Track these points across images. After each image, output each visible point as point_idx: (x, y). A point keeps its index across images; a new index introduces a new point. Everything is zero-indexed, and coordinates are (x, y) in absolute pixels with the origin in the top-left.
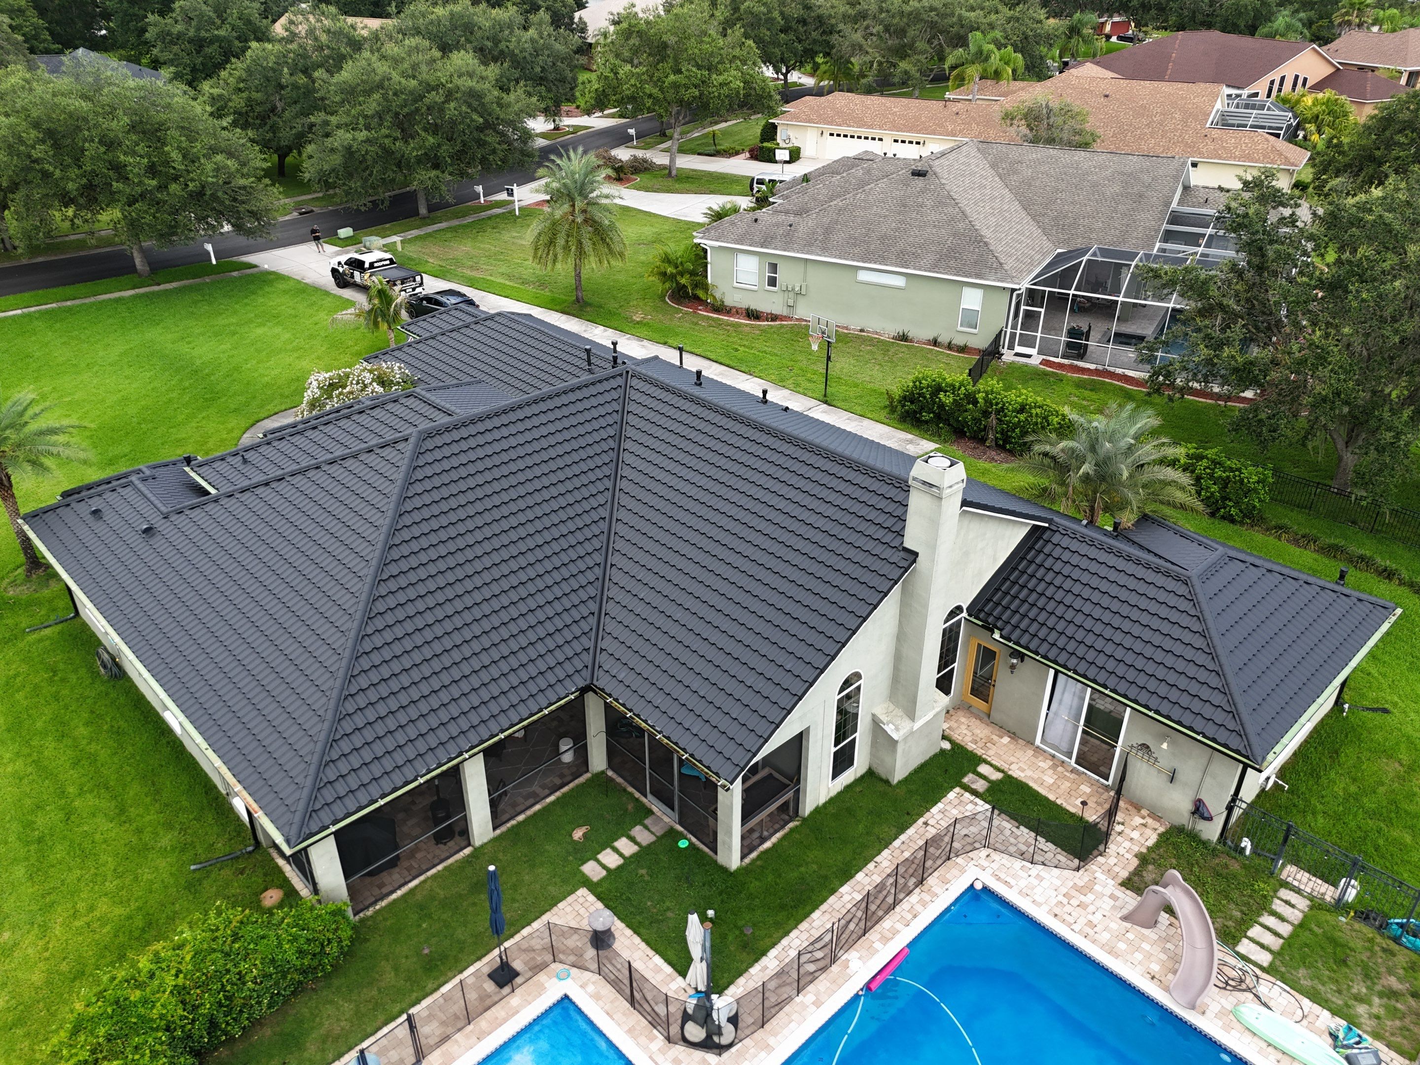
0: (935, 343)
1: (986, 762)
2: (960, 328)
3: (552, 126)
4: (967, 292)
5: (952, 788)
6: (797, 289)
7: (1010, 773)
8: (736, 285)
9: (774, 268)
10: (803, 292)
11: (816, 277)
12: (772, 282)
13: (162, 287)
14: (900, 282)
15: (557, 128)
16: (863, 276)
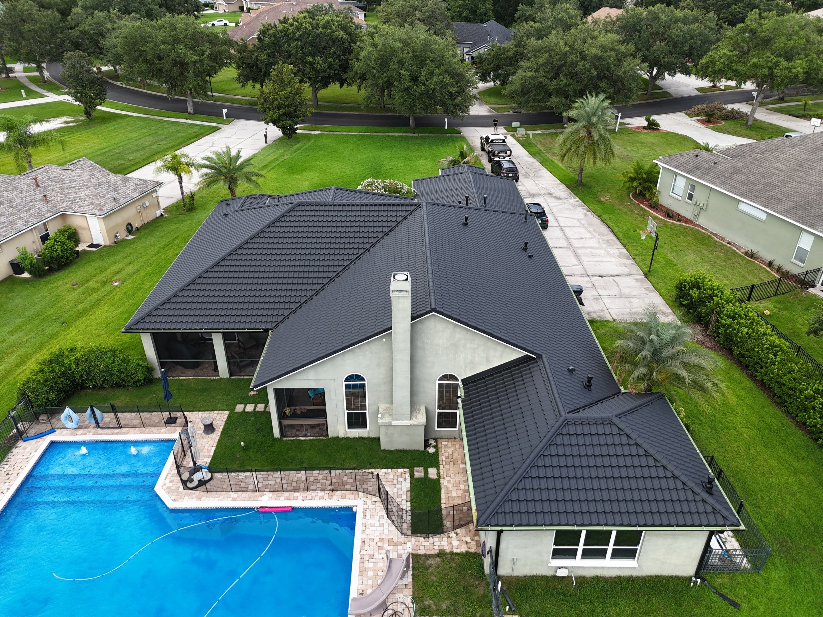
0: (770, 264)
1: (438, 469)
2: (793, 260)
3: (711, 84)
4: (804, 236)
5: (404, 467)
6: (701, 205)
7: (442, 481)
8: (671, 194)
9: (693, 187)
10: (704, 208)
11: (714, 201)
12: (690, 197)
13: (415, 135)
14: (763, 216)
15: (714, 86)
16: (742, 207)
